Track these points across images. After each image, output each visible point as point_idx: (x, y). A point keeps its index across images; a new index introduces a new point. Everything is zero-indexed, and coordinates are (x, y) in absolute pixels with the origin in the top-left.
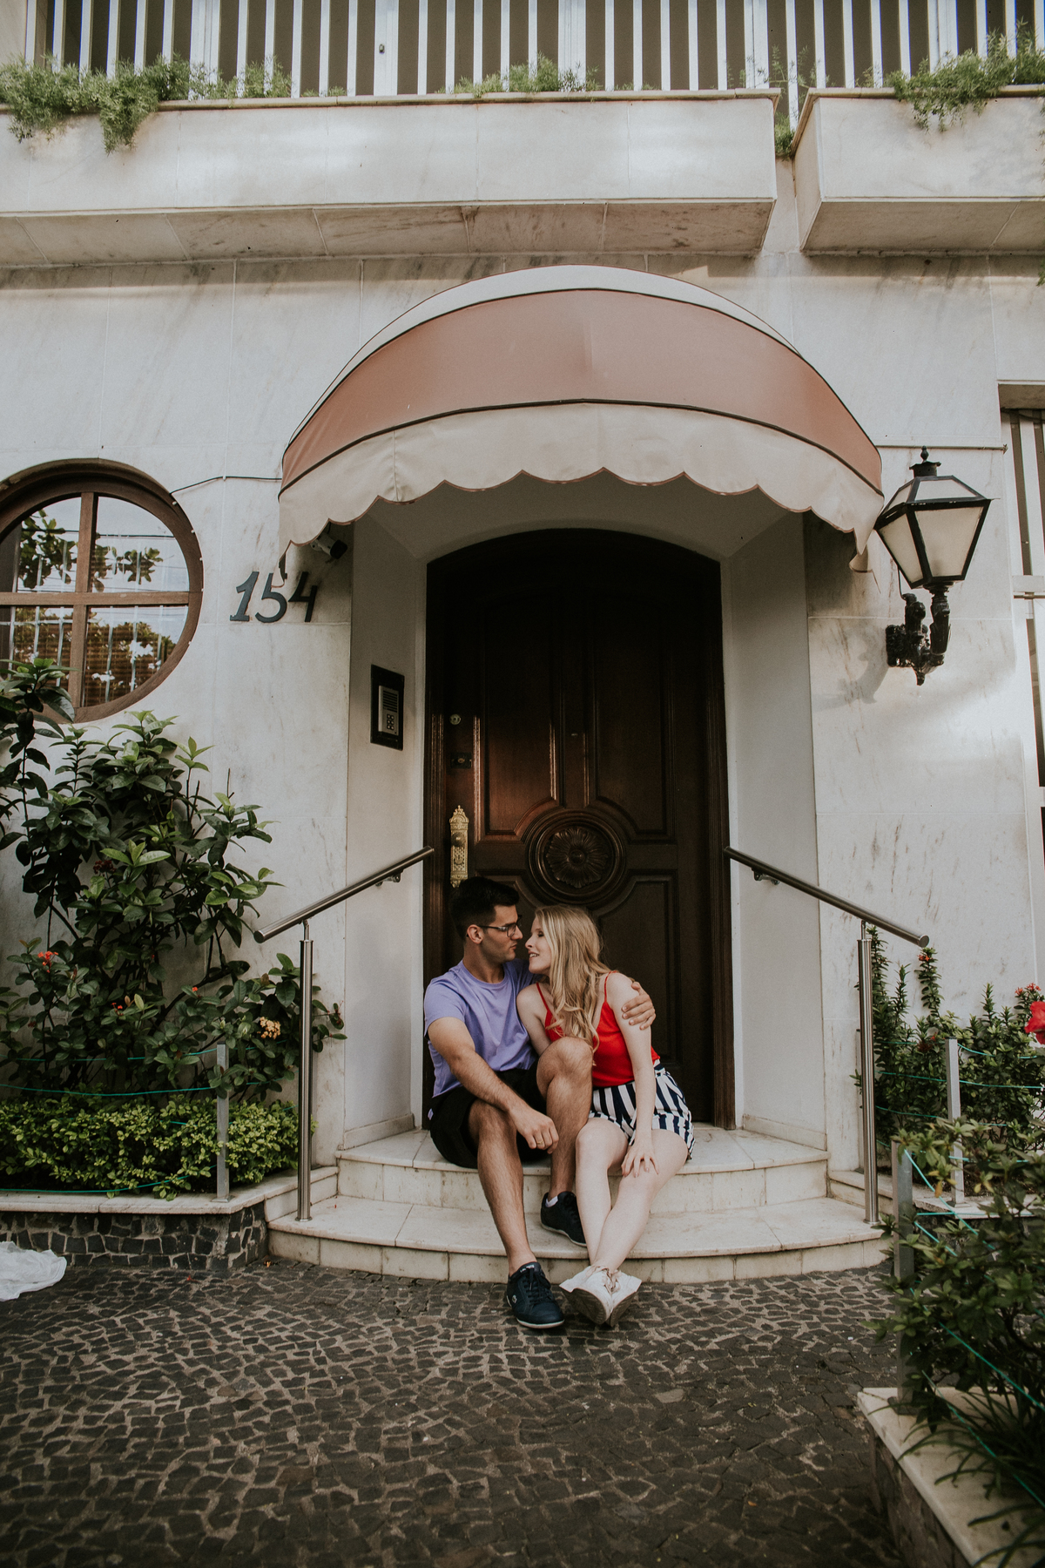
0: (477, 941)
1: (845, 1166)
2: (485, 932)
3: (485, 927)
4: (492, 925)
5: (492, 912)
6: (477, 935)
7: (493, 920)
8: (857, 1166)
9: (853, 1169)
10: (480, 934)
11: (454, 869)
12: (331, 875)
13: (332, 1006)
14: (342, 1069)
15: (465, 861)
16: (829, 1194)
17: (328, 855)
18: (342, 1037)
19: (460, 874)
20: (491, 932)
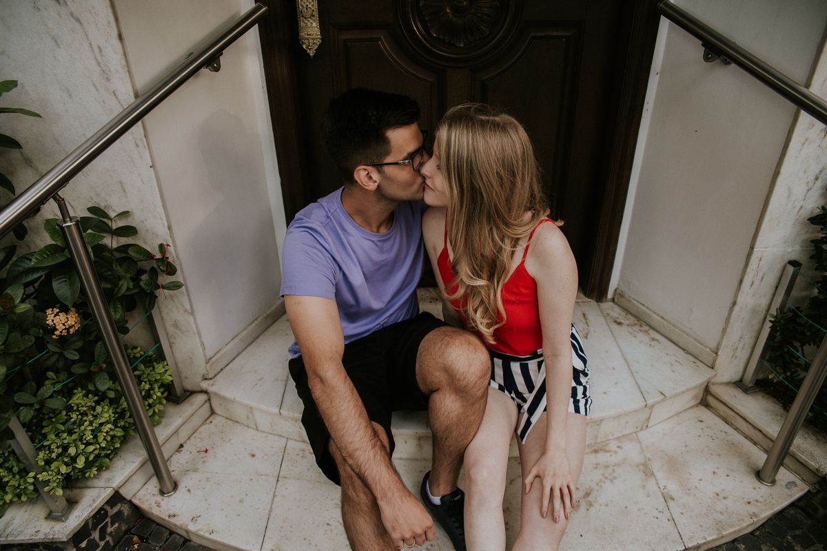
0: (372, 186)
1: (726, 378)
2: (380, 172)
3: (379, 166)
4: (389, 160)
5: (385, 141)
6: (370, 178)
7: (388, 153)
8: (736, 377)
9: (733, 381)
10: (375, 176)
11: (302, 24)
12: (108, 80)
13: (157, 248)
14: (188, 307)
15: (316, 14)
16: (704, 403)
17: (97, 51)
18: (177, 286)
19: (311, 31)
20: (389, 170)
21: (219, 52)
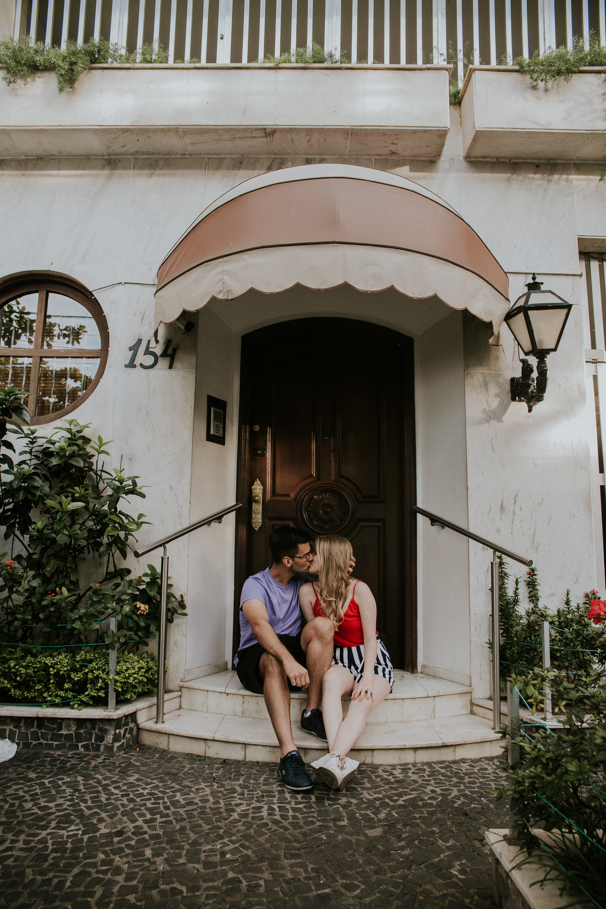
0: (289, 565)
1: (482, 696)
2: (293, 560)
3: (293, 557)
4: (297, 555)
5: (297, 548)
6: (289, 562)
7: (297, 553)
8: (488, 696)
9: (486, 697)
10: (291, 561)
11: (254, 516)
12: (181, 518)
13: (180, 596)
14: (185, 633)
15: (261, 512)
16: (472, 713)
17: (179, 507)
18: (185, 615)
19: (257, 519)
20: (297, 560)
21: (222, 516)
